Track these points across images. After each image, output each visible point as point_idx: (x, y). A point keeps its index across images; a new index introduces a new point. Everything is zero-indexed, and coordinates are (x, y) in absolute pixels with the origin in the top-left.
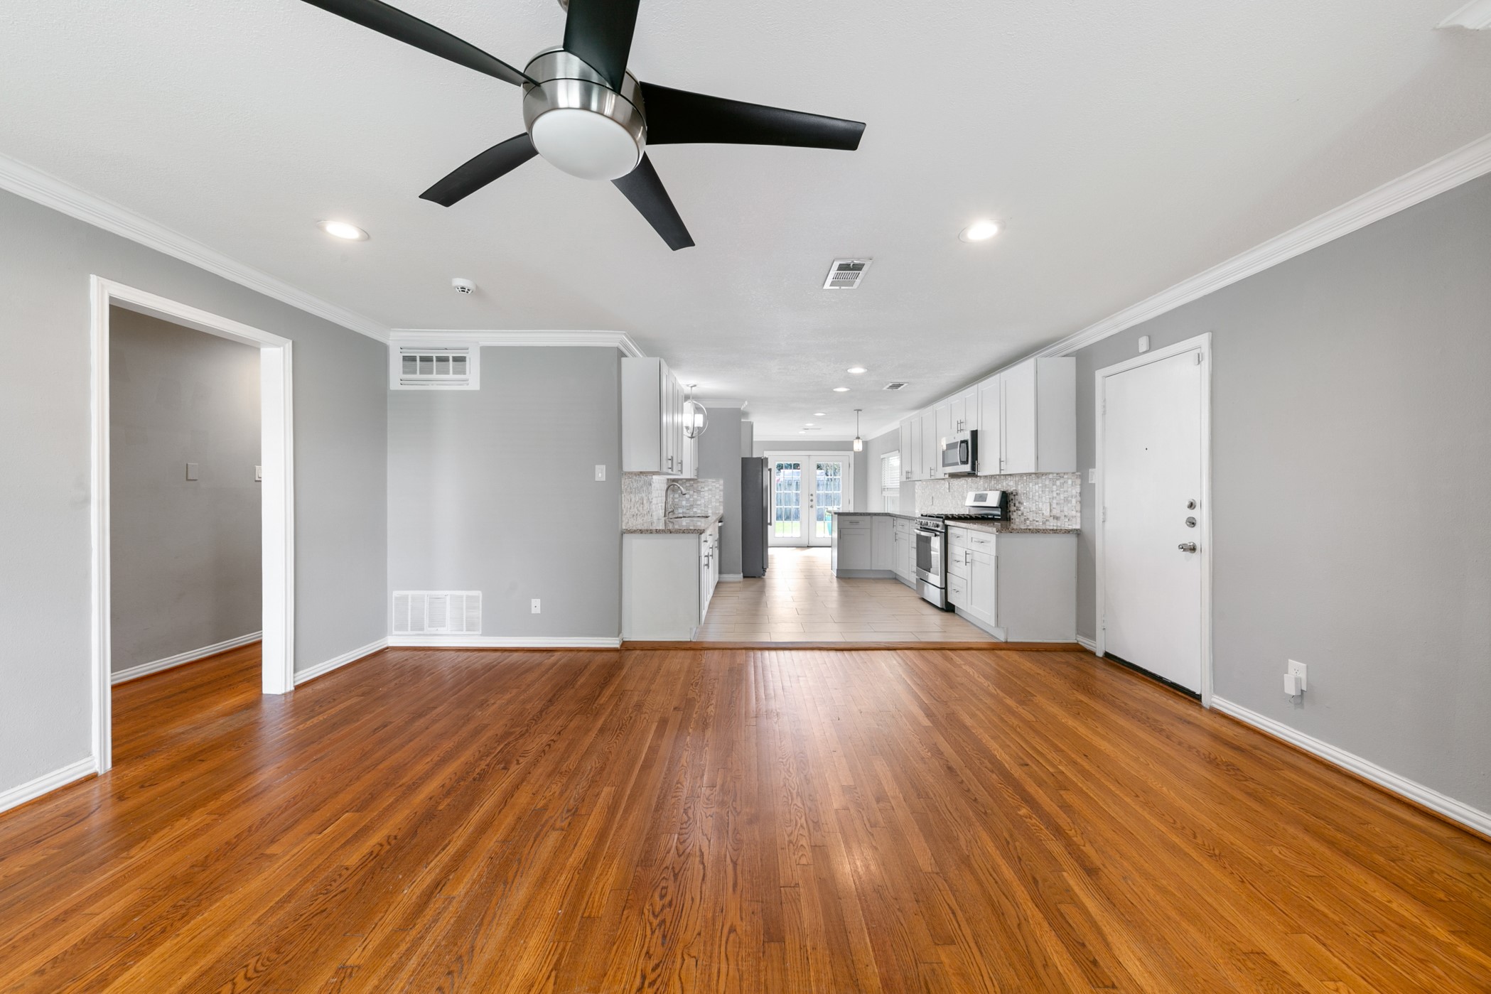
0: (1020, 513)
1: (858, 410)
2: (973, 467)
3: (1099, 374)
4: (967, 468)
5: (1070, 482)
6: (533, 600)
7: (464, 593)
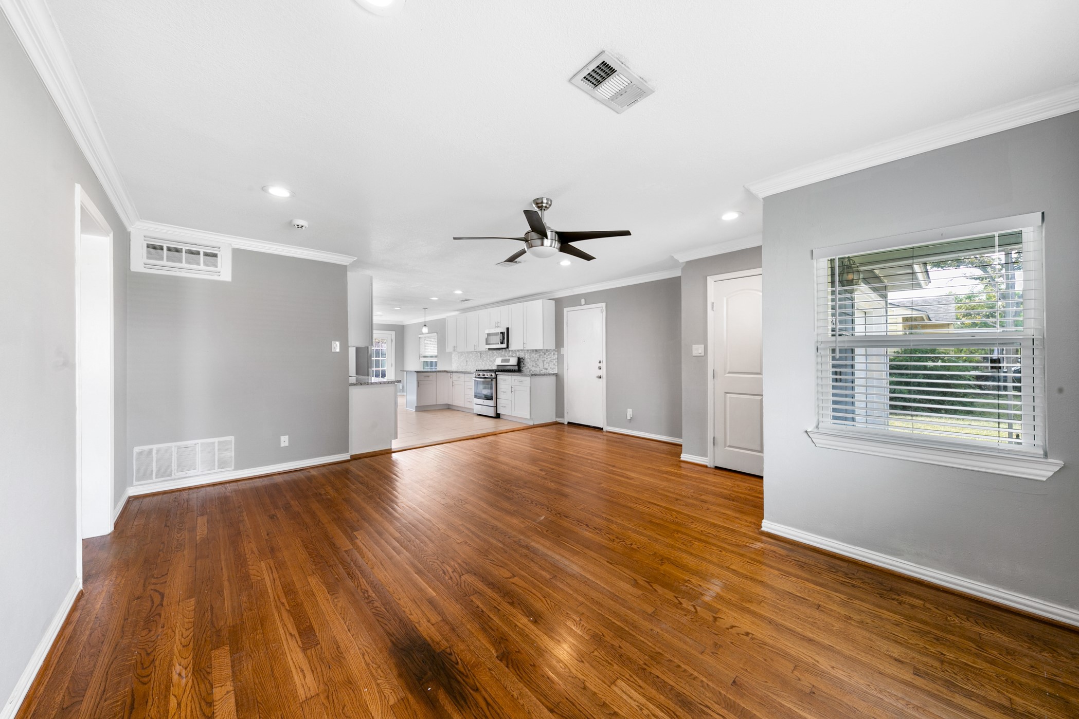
0: (527, 367)
1: (425, 309)
2: (508, 347)
3: (565, 310)
4: (504, 346)
5: (553, 353)
6: (282, 437)
7: (216, 440)
